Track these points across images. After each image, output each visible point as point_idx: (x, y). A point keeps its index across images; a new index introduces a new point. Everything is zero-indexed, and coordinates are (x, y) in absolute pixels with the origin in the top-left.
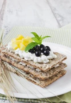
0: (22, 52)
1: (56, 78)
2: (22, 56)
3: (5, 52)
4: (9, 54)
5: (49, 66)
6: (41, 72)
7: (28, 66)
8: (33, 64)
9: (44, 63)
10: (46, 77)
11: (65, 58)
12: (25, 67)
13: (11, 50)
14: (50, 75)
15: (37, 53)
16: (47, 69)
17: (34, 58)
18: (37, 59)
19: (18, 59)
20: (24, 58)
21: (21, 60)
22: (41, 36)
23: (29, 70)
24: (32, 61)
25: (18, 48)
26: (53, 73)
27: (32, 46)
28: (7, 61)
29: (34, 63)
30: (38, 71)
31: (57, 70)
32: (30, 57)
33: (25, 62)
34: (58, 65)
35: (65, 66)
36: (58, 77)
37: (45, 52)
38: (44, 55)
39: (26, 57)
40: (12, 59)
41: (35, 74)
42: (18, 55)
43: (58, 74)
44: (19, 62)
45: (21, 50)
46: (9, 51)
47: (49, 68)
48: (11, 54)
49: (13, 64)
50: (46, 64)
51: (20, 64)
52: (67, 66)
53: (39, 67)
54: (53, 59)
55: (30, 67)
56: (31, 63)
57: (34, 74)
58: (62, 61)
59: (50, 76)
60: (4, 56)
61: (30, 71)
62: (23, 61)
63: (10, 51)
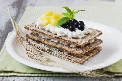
0: (54, 28)
1: (92, 54)
2: (54, 32)
3: (34, 29)
4: (39, 31)
5: (85, 41)
6: (76, 48)
7: (60, 42)
8: (67, 40)
9: (79, 38)
10: (83, 53)
11: (101, 34)
12: (58, 44)
13: (41, 26)
14: (86, 50)
15: (71, 27)
16: (84, 44)
17: (68, 33)
18: (71, 34)
19: (50, 35)
20: (56, 34)
21: (53, 36)
22: (74, 10)
23: (62, 46)
24: (66, 37)
25: (49, 24)
26: (89, 49)
27: (64, 21)
28: (36, 39)
29: (69, 39)
30: (72, 48)
31: (93, 46)
32: (64, 32)
33: (58, 38)
34: (93, 41)
35: (101, 42)
36: (94, 54)
37: (79, 26)
38: (79, 30)
39: (58, 33)
40: (41, 37)
41: (70, 50)
42: (49, 31)
43: (94, 51)
44: (50, 40)
45: (53, 25)
46: (38, 28)
47: (86, 43)
48: (41, 31)
49: (43, 42)
50: (82, 39)
51: (52, 41)
52: (103, 41)
53: (74, 42)
54: (88, 34)
55: (63, 43)
56: (65, 38)
57: (68, 50)
58: (98, 36)
59: (87, 52)
60: (32, 35)
61: (63, 48)
62: (55, 37)
63: (40, 28)
